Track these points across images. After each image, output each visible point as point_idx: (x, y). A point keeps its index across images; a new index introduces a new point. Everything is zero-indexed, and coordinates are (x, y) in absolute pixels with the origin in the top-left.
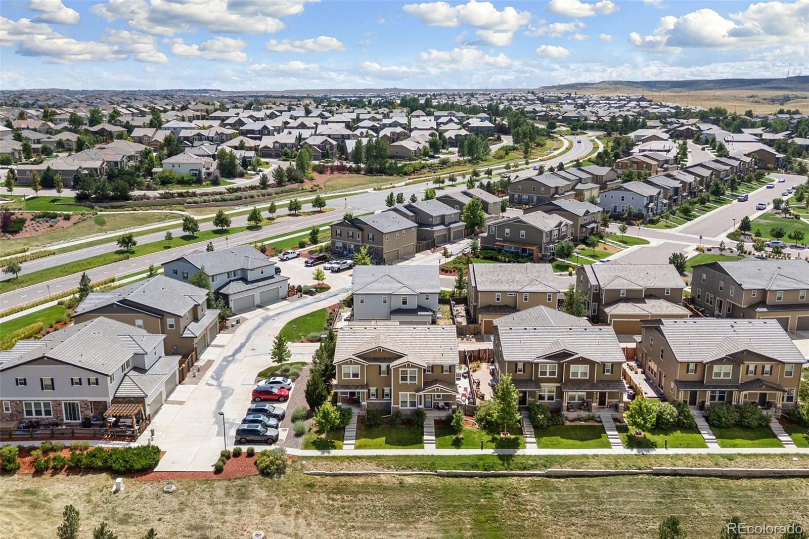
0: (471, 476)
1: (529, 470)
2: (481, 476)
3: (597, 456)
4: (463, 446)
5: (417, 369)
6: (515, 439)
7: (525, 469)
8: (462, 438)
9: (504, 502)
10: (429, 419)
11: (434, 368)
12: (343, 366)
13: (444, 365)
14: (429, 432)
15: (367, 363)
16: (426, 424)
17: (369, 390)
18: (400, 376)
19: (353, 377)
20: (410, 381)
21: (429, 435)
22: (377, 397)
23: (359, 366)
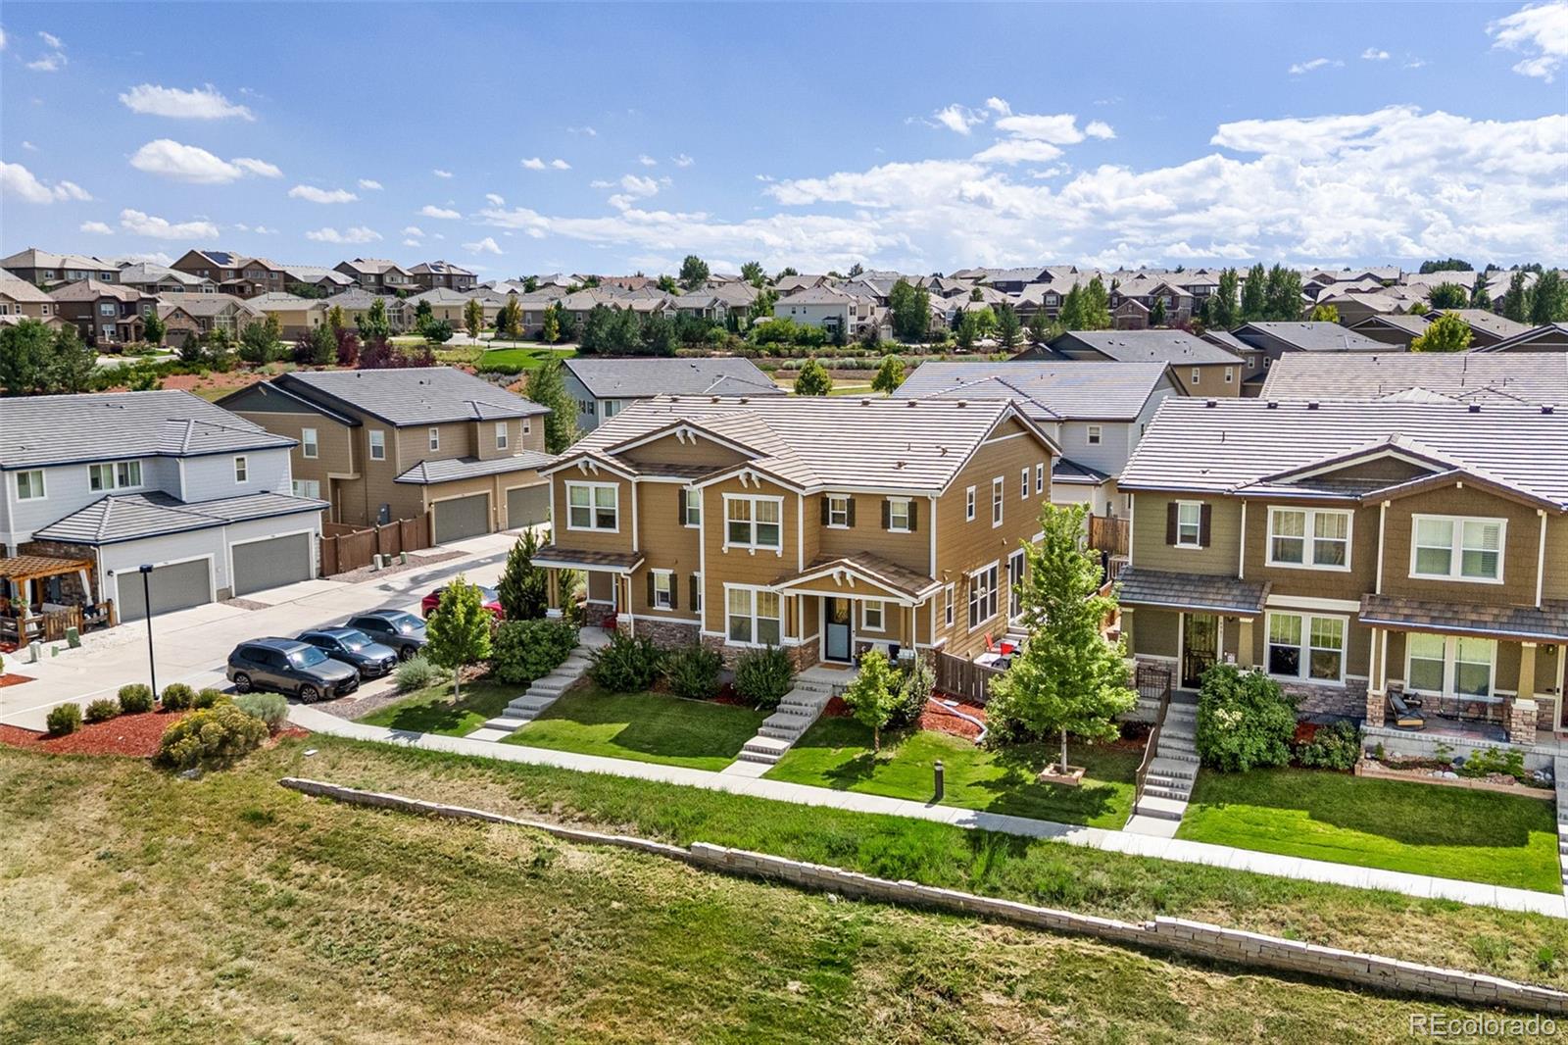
0: (812, 887)
1: (1075, 905)
2: (852, 894)
3: (1454, 907)
4: (867, 785)
5: (780, 499)
6: (1096, 791)
7: (1058, 897)
8: (885, 762)
9: (883, 1013)
10: (811, 689)
11: (857, 509)
12: (568, 483)
13: (888, 498)
14: (781, 727)
15: (635, 475)
16: (786, 703)
17: (651, 576)
18: (727, 521)
19: (600, 525)
20: (759, 543)
21: (774, 737)
22: (674, 605)
23: (616, 485)
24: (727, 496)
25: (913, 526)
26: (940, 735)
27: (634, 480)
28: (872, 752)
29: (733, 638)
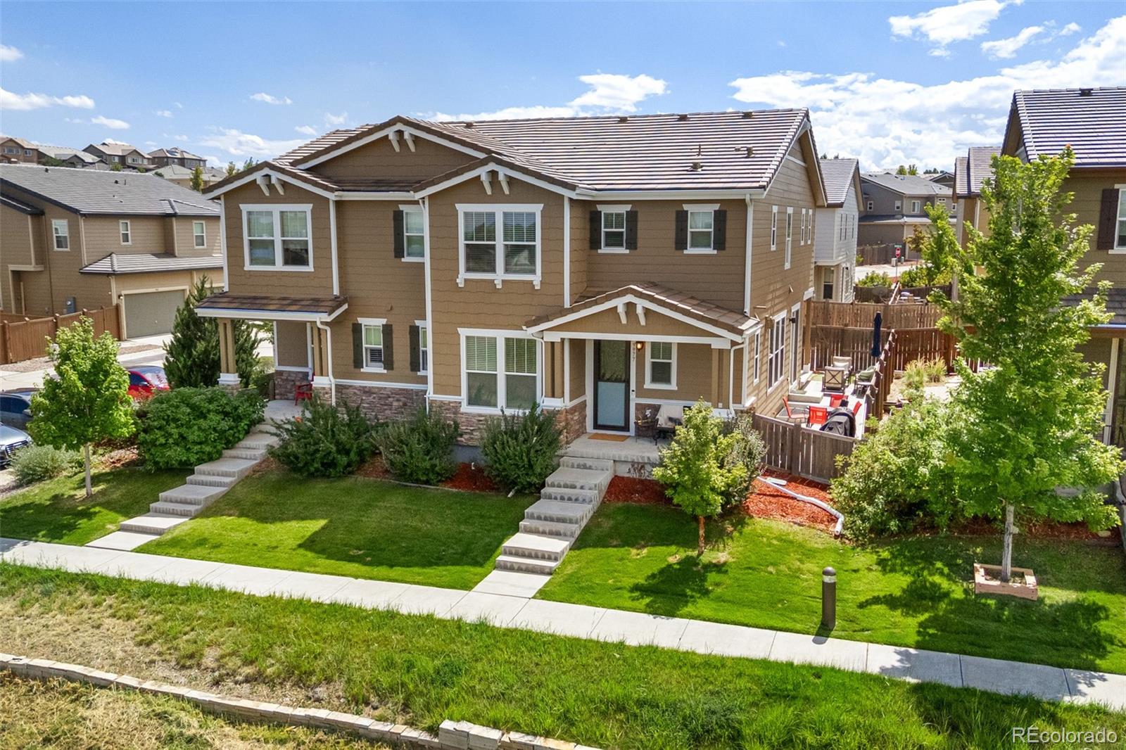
5: (538, 206)
6: (1074, 609)
10: (585, 467)
11: (640, 225)
12: (245, 208)
13: (686, 207)
14: (551, 519)
15: (332, 190)
16: (553, 485)
17: (357, 329)
18: (462, 242)
19: (286, 262)
20: (507, 271)
21: (543, 533)
22: (389, 365)
23: (308, 208)
24: (462, 208)
25: (720, 244)
26: (779, 525)
27: (333, 197)
28: (695, 553)
29: (472, 401)
